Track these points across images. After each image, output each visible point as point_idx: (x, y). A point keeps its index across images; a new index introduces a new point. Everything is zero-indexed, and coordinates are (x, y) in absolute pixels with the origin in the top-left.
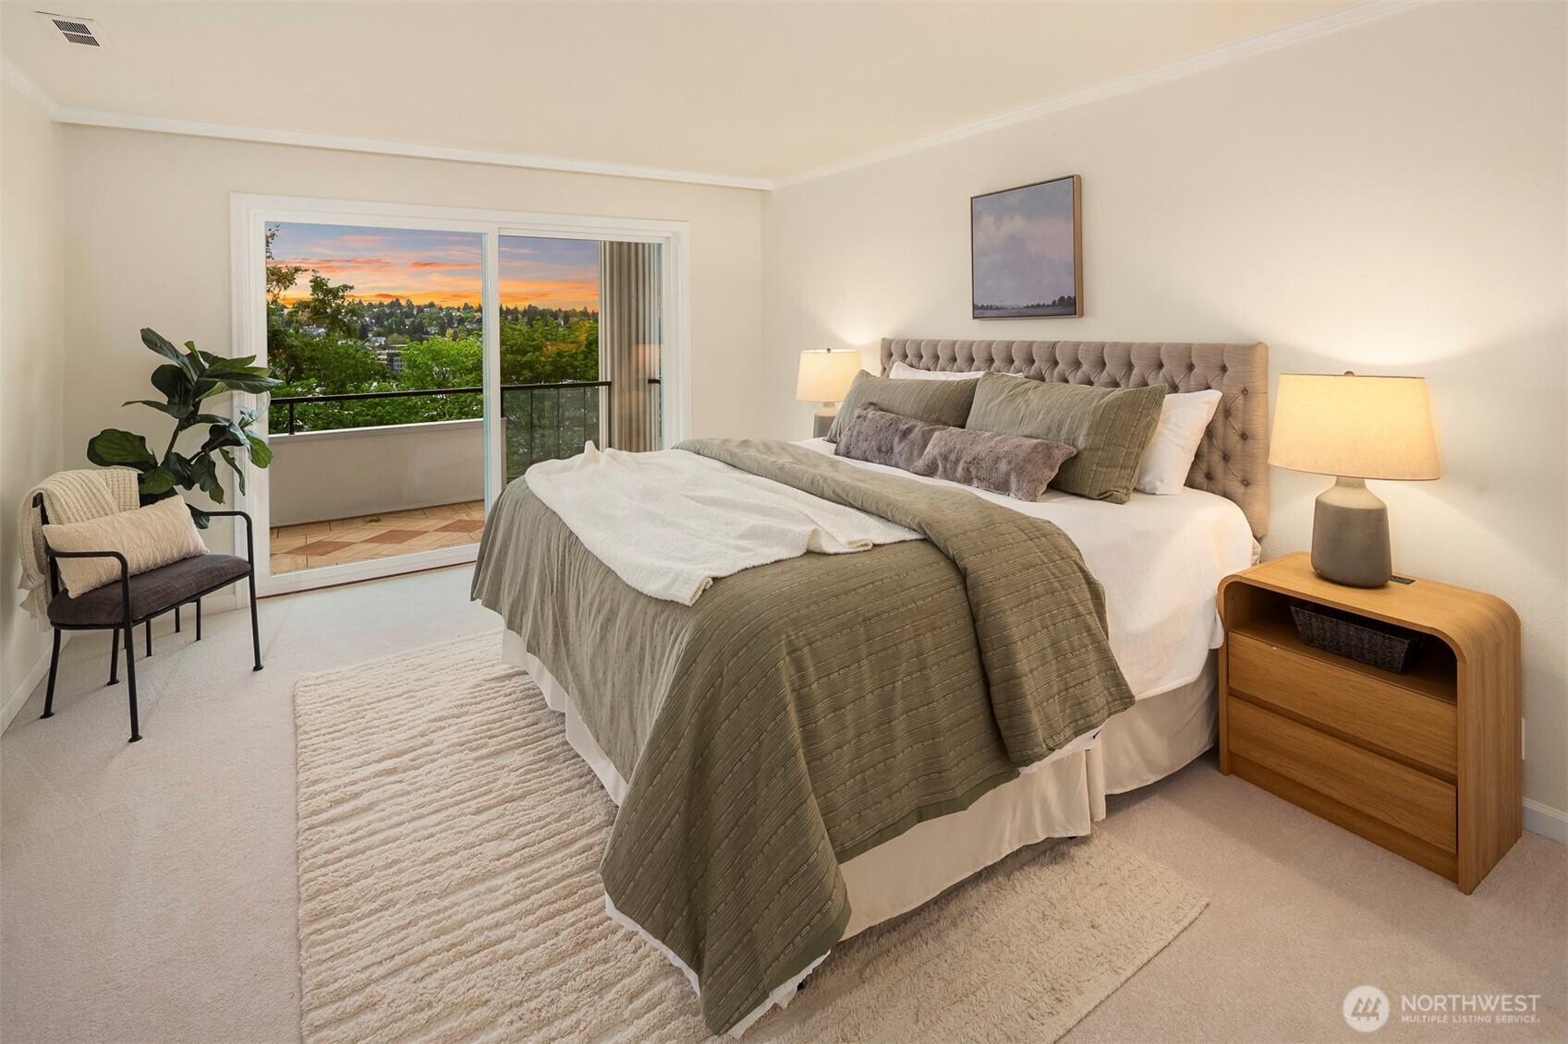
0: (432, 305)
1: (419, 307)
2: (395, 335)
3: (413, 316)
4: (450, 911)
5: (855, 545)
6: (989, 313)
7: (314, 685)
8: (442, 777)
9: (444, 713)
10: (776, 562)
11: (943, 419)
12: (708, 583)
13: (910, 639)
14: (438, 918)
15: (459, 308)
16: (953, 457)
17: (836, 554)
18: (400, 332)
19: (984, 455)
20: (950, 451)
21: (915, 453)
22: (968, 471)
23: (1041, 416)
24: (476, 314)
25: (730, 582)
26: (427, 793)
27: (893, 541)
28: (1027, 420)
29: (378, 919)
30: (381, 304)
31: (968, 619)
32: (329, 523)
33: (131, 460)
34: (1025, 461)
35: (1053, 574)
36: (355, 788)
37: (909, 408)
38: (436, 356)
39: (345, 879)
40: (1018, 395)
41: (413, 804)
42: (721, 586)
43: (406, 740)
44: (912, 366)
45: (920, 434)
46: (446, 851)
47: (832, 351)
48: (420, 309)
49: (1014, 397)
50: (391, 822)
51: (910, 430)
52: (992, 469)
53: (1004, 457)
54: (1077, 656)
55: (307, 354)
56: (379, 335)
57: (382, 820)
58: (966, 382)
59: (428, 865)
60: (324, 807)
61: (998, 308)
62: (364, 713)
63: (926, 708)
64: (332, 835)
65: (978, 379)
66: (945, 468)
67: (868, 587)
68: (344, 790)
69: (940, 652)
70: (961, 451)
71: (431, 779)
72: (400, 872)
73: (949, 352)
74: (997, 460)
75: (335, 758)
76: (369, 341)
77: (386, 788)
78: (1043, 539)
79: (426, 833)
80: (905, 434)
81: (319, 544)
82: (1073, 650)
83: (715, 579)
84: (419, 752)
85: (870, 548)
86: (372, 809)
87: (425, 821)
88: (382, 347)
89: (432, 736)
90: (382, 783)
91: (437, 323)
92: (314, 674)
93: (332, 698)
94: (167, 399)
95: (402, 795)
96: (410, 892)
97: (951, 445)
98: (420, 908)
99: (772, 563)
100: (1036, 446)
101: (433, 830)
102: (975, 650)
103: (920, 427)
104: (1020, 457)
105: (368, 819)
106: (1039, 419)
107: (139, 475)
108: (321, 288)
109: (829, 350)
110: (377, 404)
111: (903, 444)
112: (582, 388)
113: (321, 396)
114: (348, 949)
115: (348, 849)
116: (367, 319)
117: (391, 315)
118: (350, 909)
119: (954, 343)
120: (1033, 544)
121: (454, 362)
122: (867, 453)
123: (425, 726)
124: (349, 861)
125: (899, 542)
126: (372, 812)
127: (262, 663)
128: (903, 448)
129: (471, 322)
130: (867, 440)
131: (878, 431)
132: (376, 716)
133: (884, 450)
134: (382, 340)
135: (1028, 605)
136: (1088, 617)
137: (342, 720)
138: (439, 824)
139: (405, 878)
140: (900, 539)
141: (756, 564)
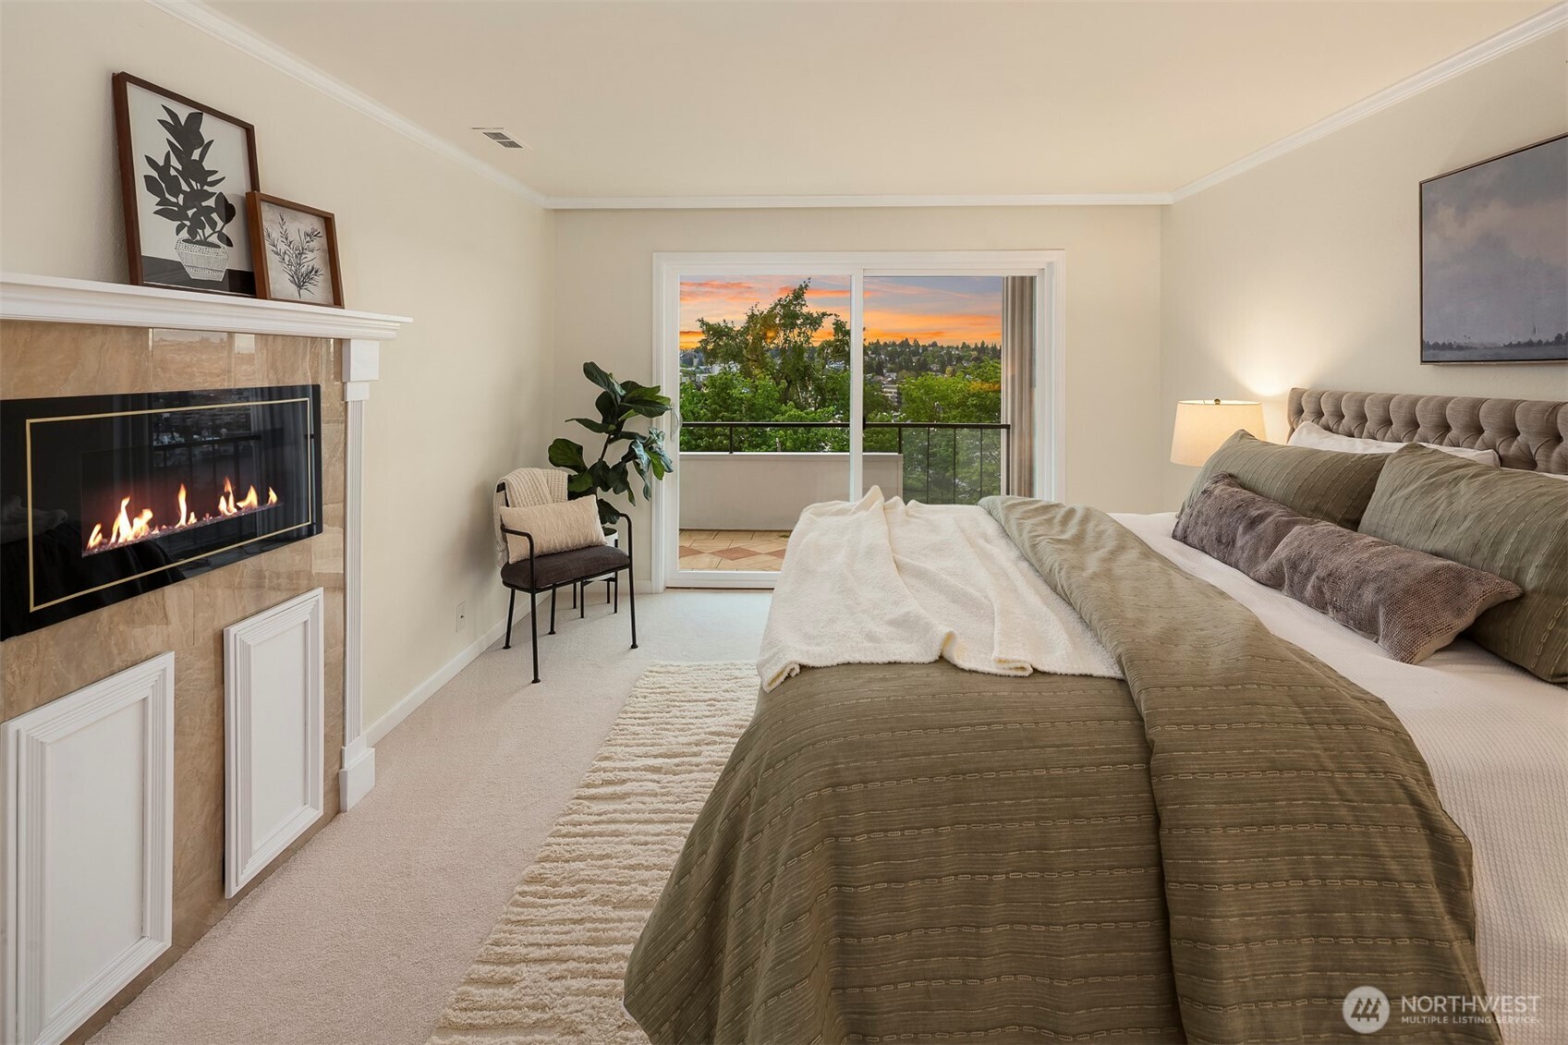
0: (934, 344)
1: (924, 346)
2: (904, 371)
3: (918, 354)
4: (611, 925)
5: (1006, 666)
6: (1448, 355)
7: (657, 672)
8: (687, 790)
9: (724, 729)
10: (890, 663)
11: (1325, 508)
12: (792, 670)
13: (1029, 819)
14: (600, 926)
15: (958, 347)
16: (1304, 567)
17: (971, 671)
18: (908, 369)
19: (1345, 571)
20: (1302, 557)
21: (1261, 552)
22: (1319, 590)
23: (1467, 524)
24: (972, 353)
25: (818, 674)
26: (668, 802)
27: (1070, 671)
28: (1444, 526)
29: (565, 904)
30: (894, 344)
31: (1148, 819)
32: (752, 532)
33: (569, 464)
34: (1406, 592)
35: (1339, 792)
36: (625, 775)
37: (1276, 487)
38: (929, 389)
39: (568, 855)
40: (1442, 484)
41: (651, 807)
42: (807, 677)
43: (683, 744)
44: (1328, 428)
45: (1272, 526)
46: (646, 864)
47: (1222, 402)
48: (925, 348)
49: (1434, 487)
50: (627, 816)
51: (1261, 518)
52: (1351, 595)
53: (1374, 580)
54: (1366, 947)
55: (830, 385)
56: (891, 371)
57: (623, 812)
58: (1374, 457)
59: (626, 871)
60: (596, 783)
61: (1460, 348)
62: (671, 708)
63: (1043, 928)
64: (587, 811)
65: (1387, 455)
66: (1292, 581)
67: (978, 728)
68: (618, 773)
69: (1081, 854)
70: (1316, 560)
71: (677, 789)
72: (606, 867)
73: (1380, 411)
74: (1362, 582)
75: (630, 742)
76: (883, 375)
77: (645, 783)
78: (1340, 729)
79: (643, 839)
80: (1253, 523)
81: (736, 550)
82: (1359, 934)
83: (803, 667)
84: (685, 759)
85: (1027, 674)
86: (624, 798)
87: (650, 828)
88: (893, 382)
89: (704, 748)
90: (645, 778)
91: (939, 361)
92: (662, 663)
93: (659, 688)
94: (602, 418)
95: (650, 795)
96: (596, 891)
97: (1306, 548)
98: (598, 911)
99: (885, 664)
100: (1437, 571)
101: (649, 839)
102: (1153, 871)
103: (1278, 513)
104: (1400, 585)
105: (617, 807)
106: (1462, 528)
107: (569, 476)
108: (841, 330)
109: (1217, 400)
110: (880, 433)
111: (1247, 537)
112: (979, 429)
113: (839, 422)
114: (532, 920)
115: (587, 828)
116: (883, 357)
117: (902, 353)
118: (555, 884)
119: (1389, 399)
120: (1312, 733)
121: (944, 398)
122: (1205, 541)
123: (703, 736)
124: (580, 839)
125: (1081, 675)
126: (623, 801)
127: (637, 643)
128: (1247, 542)
129: (968, 361)
130: (1206, 525)
131: (1221, 513)
132: (678, 714)
133: (1224, 541)
134: (894, 375)
135: (1265, 829)
136: (1410, 887)
137: (655, 709)
138: (658, 835)
139: (605, 875)
140: (1084, 672)
141: (864, 660)
